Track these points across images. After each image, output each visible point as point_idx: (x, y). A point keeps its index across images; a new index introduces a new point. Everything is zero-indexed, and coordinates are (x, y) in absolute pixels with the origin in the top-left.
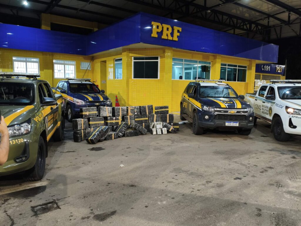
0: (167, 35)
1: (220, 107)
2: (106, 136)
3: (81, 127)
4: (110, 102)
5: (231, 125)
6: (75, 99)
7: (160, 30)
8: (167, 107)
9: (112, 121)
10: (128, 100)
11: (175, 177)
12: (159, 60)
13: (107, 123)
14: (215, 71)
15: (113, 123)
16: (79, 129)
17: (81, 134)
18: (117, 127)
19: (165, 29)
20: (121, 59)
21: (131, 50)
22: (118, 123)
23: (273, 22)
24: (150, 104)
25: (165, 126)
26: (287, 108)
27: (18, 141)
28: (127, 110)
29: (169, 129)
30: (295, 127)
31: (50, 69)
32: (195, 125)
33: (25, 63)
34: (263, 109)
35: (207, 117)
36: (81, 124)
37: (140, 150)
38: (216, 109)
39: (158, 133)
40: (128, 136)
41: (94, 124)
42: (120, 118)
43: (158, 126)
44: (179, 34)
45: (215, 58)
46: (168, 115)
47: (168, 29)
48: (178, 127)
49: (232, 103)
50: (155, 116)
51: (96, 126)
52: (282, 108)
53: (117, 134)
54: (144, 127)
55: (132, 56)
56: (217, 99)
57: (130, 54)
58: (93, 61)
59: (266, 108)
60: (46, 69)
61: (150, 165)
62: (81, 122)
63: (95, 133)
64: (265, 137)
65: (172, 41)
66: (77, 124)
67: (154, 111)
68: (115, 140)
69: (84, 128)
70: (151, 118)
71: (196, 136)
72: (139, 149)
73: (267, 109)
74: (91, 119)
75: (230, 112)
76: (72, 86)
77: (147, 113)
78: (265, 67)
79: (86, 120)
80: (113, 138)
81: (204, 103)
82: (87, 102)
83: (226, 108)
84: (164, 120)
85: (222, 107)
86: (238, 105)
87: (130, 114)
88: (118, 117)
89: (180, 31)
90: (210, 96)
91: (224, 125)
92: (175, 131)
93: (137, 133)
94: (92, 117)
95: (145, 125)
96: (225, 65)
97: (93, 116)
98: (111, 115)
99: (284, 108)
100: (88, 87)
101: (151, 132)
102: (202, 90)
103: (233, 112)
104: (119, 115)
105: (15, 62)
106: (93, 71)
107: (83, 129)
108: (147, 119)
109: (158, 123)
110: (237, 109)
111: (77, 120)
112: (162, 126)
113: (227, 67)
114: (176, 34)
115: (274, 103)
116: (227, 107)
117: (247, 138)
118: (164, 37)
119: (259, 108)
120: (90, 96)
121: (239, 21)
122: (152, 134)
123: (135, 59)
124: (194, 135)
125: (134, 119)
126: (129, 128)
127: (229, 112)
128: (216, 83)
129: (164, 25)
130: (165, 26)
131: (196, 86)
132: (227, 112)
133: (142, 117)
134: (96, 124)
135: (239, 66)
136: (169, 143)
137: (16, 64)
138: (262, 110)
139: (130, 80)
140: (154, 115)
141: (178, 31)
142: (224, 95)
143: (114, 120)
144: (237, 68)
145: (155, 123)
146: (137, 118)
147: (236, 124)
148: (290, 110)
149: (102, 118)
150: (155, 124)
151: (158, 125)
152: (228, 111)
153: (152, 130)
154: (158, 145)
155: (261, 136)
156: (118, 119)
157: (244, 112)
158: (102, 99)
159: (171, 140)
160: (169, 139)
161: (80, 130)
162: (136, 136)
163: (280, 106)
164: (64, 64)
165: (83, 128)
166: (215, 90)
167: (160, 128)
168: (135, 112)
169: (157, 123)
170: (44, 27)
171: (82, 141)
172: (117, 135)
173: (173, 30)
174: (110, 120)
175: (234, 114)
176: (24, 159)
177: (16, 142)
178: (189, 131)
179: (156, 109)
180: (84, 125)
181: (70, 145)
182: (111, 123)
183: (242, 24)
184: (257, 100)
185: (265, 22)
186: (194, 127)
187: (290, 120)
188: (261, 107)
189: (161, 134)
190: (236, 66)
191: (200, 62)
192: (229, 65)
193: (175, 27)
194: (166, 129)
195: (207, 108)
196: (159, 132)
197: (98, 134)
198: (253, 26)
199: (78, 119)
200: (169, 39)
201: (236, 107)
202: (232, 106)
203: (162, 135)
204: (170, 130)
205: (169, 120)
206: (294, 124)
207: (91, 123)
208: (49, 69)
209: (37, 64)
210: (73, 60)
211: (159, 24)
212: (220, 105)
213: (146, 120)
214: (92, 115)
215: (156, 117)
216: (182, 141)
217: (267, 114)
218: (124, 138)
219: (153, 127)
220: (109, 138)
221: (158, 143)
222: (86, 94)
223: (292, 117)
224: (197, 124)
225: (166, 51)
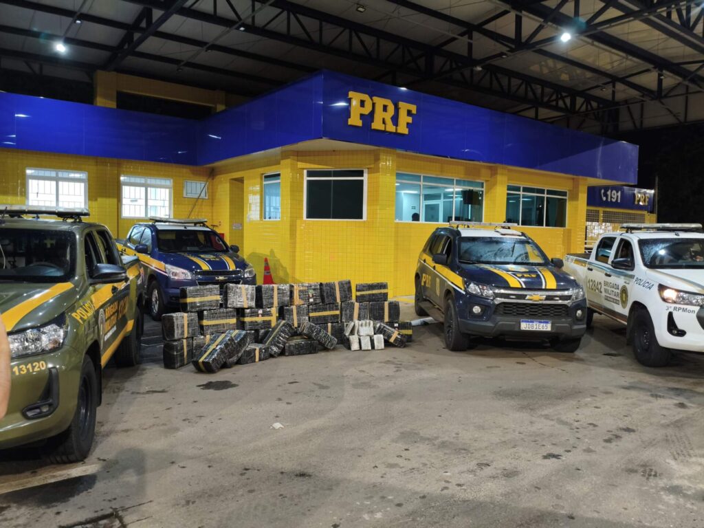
0: (384, 122)
1: (507, 287)
2: (240, 355)
3: (183, 333)
4: (250, 272)
5: (534, 329)
6: (169, 267)
7: (367, 110)
8: (384, 286)
9: (254, 319)
10: (293, 269)
11: (404, 454)
12: (365, 178)
13: (243, 323)
14: (495, 202)
15: (256, 322)
16: (176, 337)
17: (182, 348)
18: (266, 333)
19: (379, 109)
20: (279, 175)
21: (300, 155)
22: (269, 322)
23: (623, 92)
24: (345, 278)
25: (379, 331)
26: (662, 288)
27: (33, 367)
28: (292, 292)
29: (390, 337)
30: (682, 333)
31: (113, 197)
32: (449, 327)
33: (54, 183)
34: (606, 290)
35: (477, 309)
36: (183, 326)
37: (322, 387)
38: (497, 291)
39: (363, 348)
40: (292, 354)
41: (214, 325)
42: (274, 311)
43: (364, 331)
44: (410, 120)
45: (494, 173)
46: (386, 304)
47: (385, 108)
48: (409, 332)
49: (534, 276)
50: (357, 305)
51: (218, 330)
52: (650, 288)
53: (267, 349)
54: (329, 334)
55: (304, 169)
56: (500, 268)
57: (299, 163)
58: (213, 179)
59: (613, 289)
60: (102, 196)
61: (344, 425)
62: (182, 320)
63: (214, 347)
64: (613, 357)
65: (396, 134)
66: (174, 326)
67: (354, 293)
68: (261, 362)
69: (190, 335)
70: (348, 311)
71: (454, 353)
72: (318, 385)
73: (617, 291)
74: (205, 313)
75: (531, 298)
76: (162, 237)
77: (338, 300)
78: (609, 193)
79: (194, 316)
80: (257, 359)
81: (470, 277)
82: (197, 273)
83: (522, 289)
84: (376, 315)
85: (512, 286)
86: (550, 282)
87: (297, 300)
88: (268, 310)
89: (414, 112)
90: (482, 259)
91: (517, 329)
92: (404, 342)
93: (313, 346)
94: (208, 308)
95: (332, 326)
96: (518, 189)
97: (212, 306)
98: (253, 304)
99: (655, 288)
100: (201, 238)
101: (346, 344)
102: (465, 246)
103: (536, 297)
104: (271, 305)
105: (30, 181)
106: (213, 202)
107: (187, 338)
108: (338, 312)
109: (364, 322)
110: (546, 290)
111: (172, 317)
112: (372, 329)
113: (521, 193)
114: (404, 119)
115: (632, 277)
116: (524, 286)
117: (571, 360)
118: (377, 125)
119: (598, 289)
120: (203, 259)
121: (547, 90)
122: (349, 348)
123: (310, 174)
124: (447, 350)
125: (308, 314)
126: (295, 334)
127: (528, 297)
128: (498, 230)
129: (376, 99)
130: (380, 102)
131: (452, 238)
132: (523, 297)
133: (325, 310)
134: (217, 325)
135: (549, 192)
136: (390, 370)
137: (33, 185)
138: (604, 294)
139: (298, 222)
140: (353, 304)
141: (409, 113)
142: (517, 258)
143: (260, 316)
144: (545, 195)
145: (357, 322)
146: (315, 310)
147: (547, 327)
148: (668, 294)
149: (230, 312)
150: (357, 325)
151: (364, 327)
152: (526, 295)
153: (348, 340)
154: (362, 375)
155: (605, 355)
156: (269, 314)
157: (562, 298)
158: (232, 267)
159: (393, 363)
160: (388, 362)
161: (179, 340)
162: (311, 353)
163: (647, 284)
164: (146, 186)
165: (186, 335)
166: (496, 247)
167: (368, 335)
168: (309, 298)
169: (360, 322)
170: (100, 102)
171: (182, 365)
172: (265, 352)
173: (397, 109)
174: (251, 316)
175: (541, 302)
176: (45, 409)
177: (28, 370)
178: (436, 342)
179: (357, 290)
180: (188, 327)
181: (155, 374)
182: (252, 322)
183: (554, 97)
184: (591, 270)
185: (606, 93)
186: (448, 332)
187: (670, 316)
188: (603, 287)
189: (370, 348)
190: (542, 191)
191: (459, 183)
192: (525, 190)
193: (401, 104)
194: (382, 336)
195: (477, 288)
196: (366, 345)
197: (221, 348)
198: (580, 101)
199: (174, 315)
200: (388, 129)
201: (543, 287)
202: (534, 284)
203: (374, 352)
204: (392, 340)
205: (390, 316)
206: (680, 326)
207: (205, 322)
208: (109, 197)
209: (83, 185)
210: (166, 176)
211: (365, 97)
212: (506, 282)
213: (335, 316)
214: (208, 304)
215: (360, 309)
216: (419, 366)
217: (616, 302)
218: (283, 359)
219: (352, 333)
220: (248, 358)
221: (363, 371)
222: (196, 254)
223: (675, 309)
224: (454, 326)
225: (382, 157)
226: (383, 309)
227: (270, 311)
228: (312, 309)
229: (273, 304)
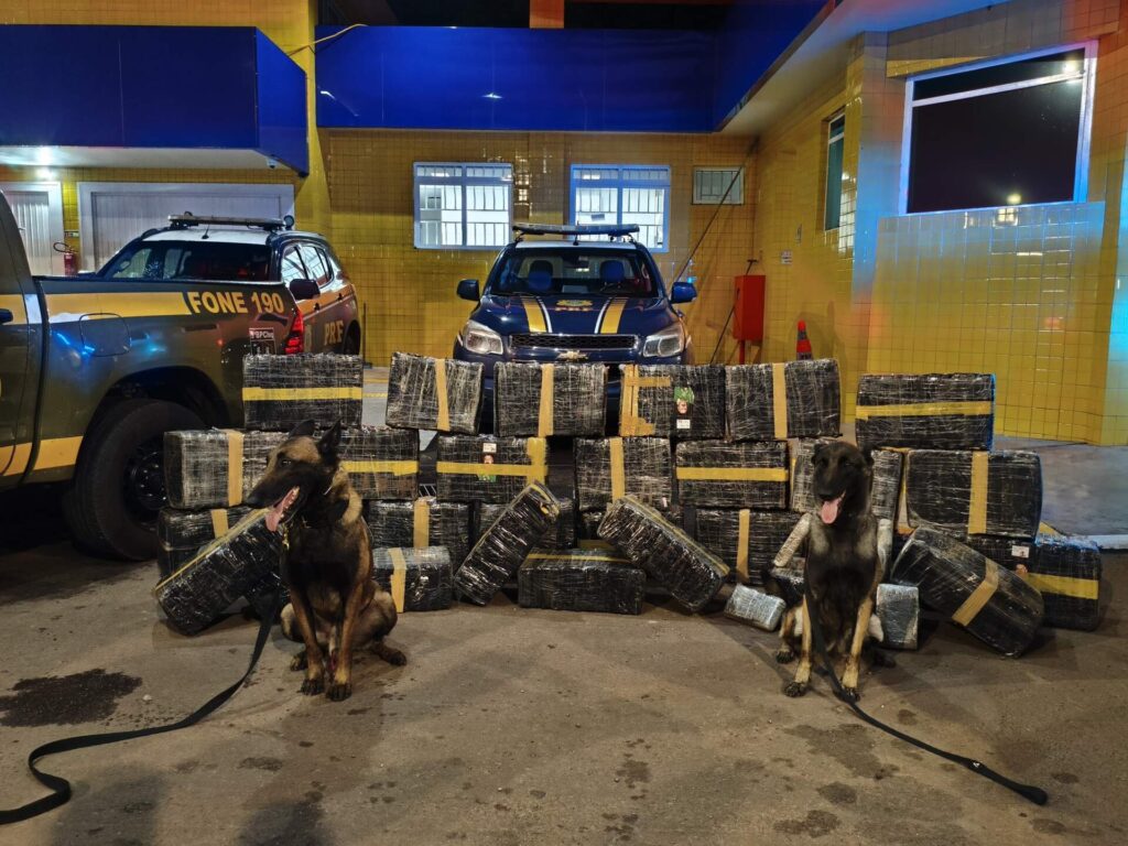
3: (222, 490)
6: (470, 325)
9: (467, 468)
15: (475, 478)
16: (187, 499)
21: (896, 40)
22: (518, 485)
28: (613, 393)
29: (955, 601)
40: (541, 603)
42: (537, 446)
46: (980, 461)
48: (1080, 588)
55: (905, 78)
58: (756, 160)
60: (536, 209)
62: (221, 451)
66: (180, 469)
77: (781, 432)
80: (400, 605)
84: (932, 499)
87: (632, 421)
88: (516, 443)
93: (623, 586)
95: (753, 521)
98: (468, 418)
104: (531, 428)
105: (421, 187)
106: (753, 212)
108: (780, 475)
111: (179, 440)
123: (922, 90)
125: (669, 471)
133: (733, 460)
137: (425, 193)
143: (488, 459)
146: (694, 460)
149: (396, 438)
156: (519, 457)
158: (608, 327)
162: (613, 609)
164: (621, 186)
165: (234, 496)
170: (536, 19)
174: (458, 459)
179: (864, 401)
180: (245, 473)
182: (459, 478)
204: (965, 614)
205: (994, 513)
213: (767, 489)
214: (317, 411)
226: (965, 482)
227: (522, 448)
228: (686, 456)
229: (536, 424)
